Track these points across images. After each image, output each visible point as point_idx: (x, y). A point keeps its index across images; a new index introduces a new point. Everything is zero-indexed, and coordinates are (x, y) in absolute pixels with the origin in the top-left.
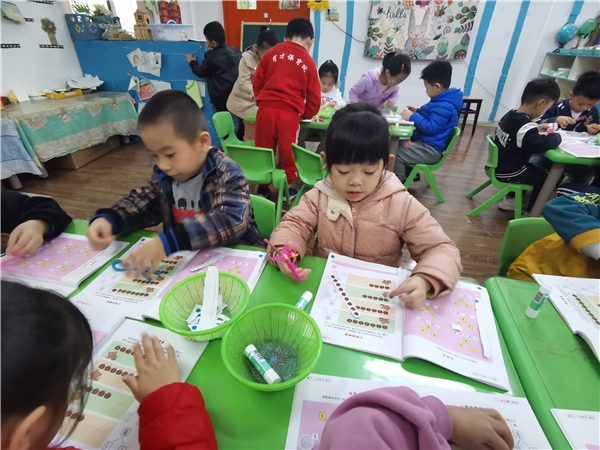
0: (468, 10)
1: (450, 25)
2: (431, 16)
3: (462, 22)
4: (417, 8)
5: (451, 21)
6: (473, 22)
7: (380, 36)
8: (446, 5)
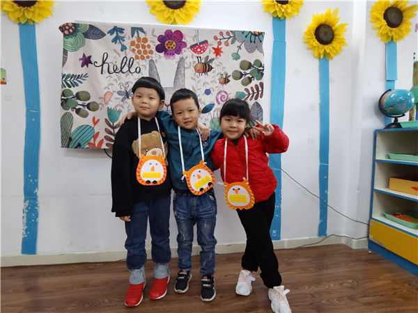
0: (250, 66)
1: (226, 87)
2: (189, 72)
3: (244, 84)
4: (160, 58)
5: (226, 81)
6: (262, 85)
7: (92, 107)
8: (212, 56)
